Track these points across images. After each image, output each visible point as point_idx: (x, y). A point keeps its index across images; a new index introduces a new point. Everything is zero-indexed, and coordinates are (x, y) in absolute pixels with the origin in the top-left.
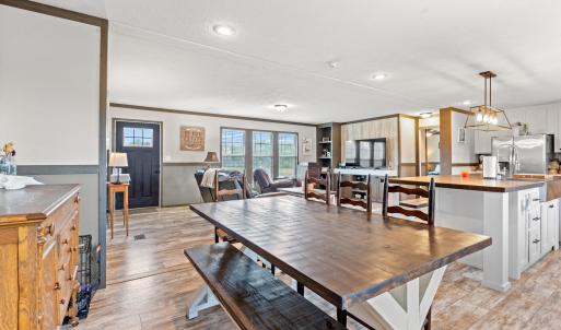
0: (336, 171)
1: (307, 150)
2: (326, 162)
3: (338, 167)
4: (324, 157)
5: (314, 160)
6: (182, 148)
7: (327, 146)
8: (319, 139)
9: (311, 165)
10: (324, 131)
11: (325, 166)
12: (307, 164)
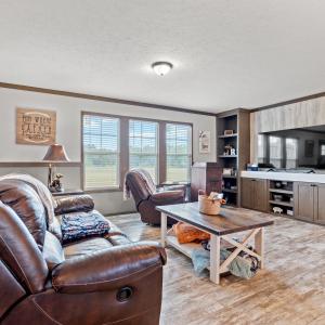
0: (245, 174)
1: (204, 147)
2: (229, 162)
3: (246, 168)
4: (226, 155)
5: (214, 160)
6: (19, 141)
7: (230, 141)
8: (220, 132)
9: (210, 166)
10: (226, 121)
11: (227, 167)
12: (204, 165)
